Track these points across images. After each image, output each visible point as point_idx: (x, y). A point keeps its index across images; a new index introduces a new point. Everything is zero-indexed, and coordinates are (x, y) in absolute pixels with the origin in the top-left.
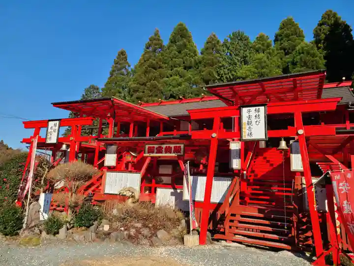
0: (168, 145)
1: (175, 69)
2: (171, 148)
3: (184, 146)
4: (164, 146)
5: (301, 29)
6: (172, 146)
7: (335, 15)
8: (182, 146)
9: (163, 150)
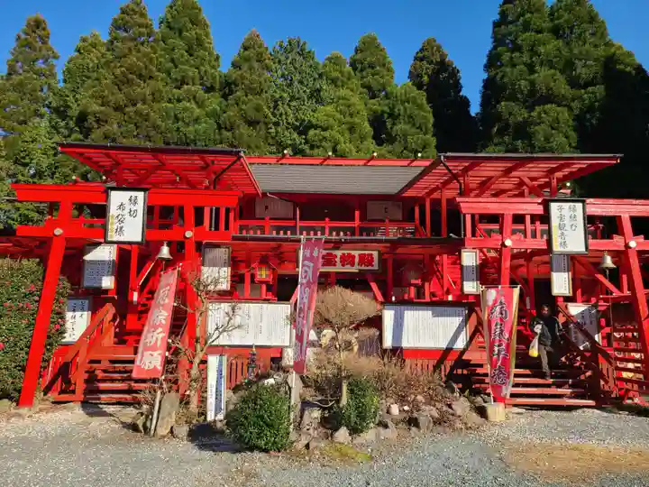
0: (346, 252)
1: (185, 87)
2: (354, 257)
3: (380, 254)
4: (339, 253)
5: (389, 59)
6: (356, 253)
7: (439, 48)
8: (375, 254)
9: (338, 260)
